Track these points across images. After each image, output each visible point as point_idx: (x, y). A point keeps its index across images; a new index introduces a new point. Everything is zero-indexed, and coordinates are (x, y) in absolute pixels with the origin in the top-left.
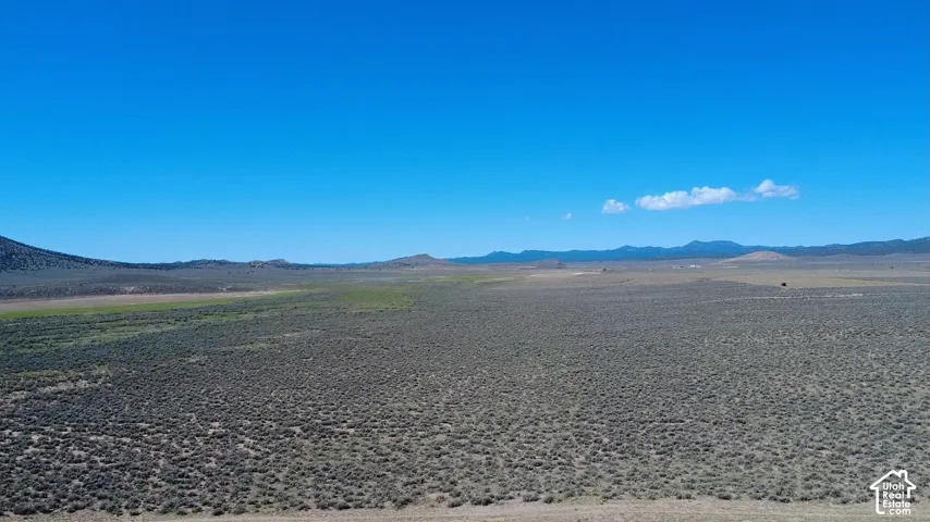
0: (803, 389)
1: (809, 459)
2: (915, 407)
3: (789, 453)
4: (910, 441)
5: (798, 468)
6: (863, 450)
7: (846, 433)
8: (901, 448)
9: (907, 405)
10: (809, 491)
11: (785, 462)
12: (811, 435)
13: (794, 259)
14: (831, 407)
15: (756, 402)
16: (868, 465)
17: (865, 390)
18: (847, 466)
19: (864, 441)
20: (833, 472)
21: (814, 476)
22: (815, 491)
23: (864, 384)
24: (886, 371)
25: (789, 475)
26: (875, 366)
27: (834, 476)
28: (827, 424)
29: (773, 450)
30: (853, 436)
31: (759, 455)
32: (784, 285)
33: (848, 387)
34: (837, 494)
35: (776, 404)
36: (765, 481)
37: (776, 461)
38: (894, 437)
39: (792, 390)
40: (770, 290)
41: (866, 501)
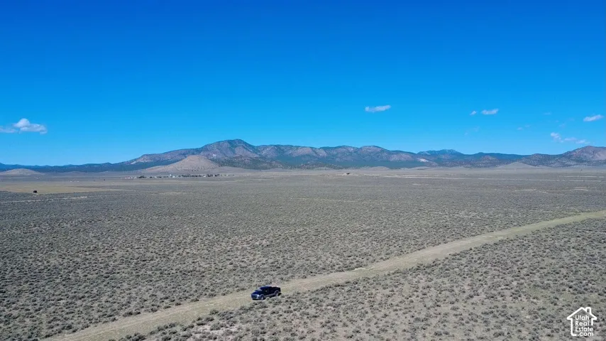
0: (48, 262)
1: (52, 309)
2: (116, 263)
3: (37, 307)
4: (113, 284)
5: (44, 315)
6: (86, 295)
7: (76, 287)
8: (109, 289)
9: (112, 263)
10: (51, 330)
11: (34, 314)
12: (52, 292)
13: (43, 174)
14: (66, 271)
15: (13, 276)
16: (89, 304)
17: (88, 257)
18: (76, 307)
19: (87, 289)
20: (67, 313)
21: (55, 319)
22: (55, 329)
23: (87, 253)
24: (100, 244)
25: (37, 322)
26: (94, 241)
27: (67, 316)
28: (64, 283)
29: (27, 307)
30: (80, 287)
31: (15, 313)
32: (36, 192)
33: (77, 256)
34: (70, 327)
35: (29, 275)
36: (19, 331)
37: (29, 315)
38: (104, 283)
39: (40, 264)
40: (25, 195)
41: (88, 327)
